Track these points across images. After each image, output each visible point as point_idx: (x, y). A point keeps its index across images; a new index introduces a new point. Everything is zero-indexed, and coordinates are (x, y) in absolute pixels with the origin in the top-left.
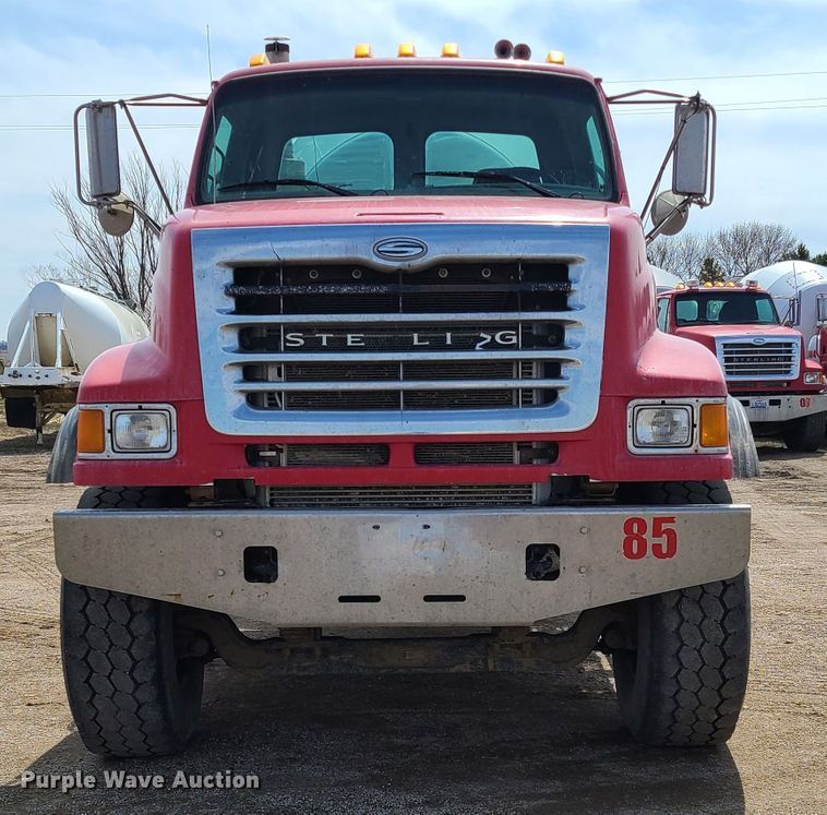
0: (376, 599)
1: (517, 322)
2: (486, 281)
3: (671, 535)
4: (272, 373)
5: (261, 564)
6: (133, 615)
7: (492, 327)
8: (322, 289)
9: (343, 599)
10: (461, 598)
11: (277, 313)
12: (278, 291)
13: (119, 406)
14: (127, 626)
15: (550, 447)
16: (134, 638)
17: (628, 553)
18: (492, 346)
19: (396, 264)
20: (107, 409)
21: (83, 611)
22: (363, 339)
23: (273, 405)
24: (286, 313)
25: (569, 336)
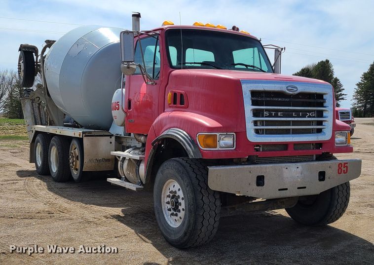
0: (287, 189)
1: (315, 110)
2: (301, 98)
3: (347, 167)
4: (259, 123)
5: (260, 181)
6: (216, 199)
7: (309, 111)
8: (275, 99)
9: (279, 190)
10: (305, 188)
11: (263, 106)
12: (264, 99)
13: (222, 133)
14: (214, 203)
15: (319, 145)
16: (216, 207)
17: (339, 173)
18: (309, 117)
19: (292, 93)
20: (218, 134)
21: (202, 199)
22: (282, 114)
23: (263, 133)
24: (265, 106)
25: (324, 114)
